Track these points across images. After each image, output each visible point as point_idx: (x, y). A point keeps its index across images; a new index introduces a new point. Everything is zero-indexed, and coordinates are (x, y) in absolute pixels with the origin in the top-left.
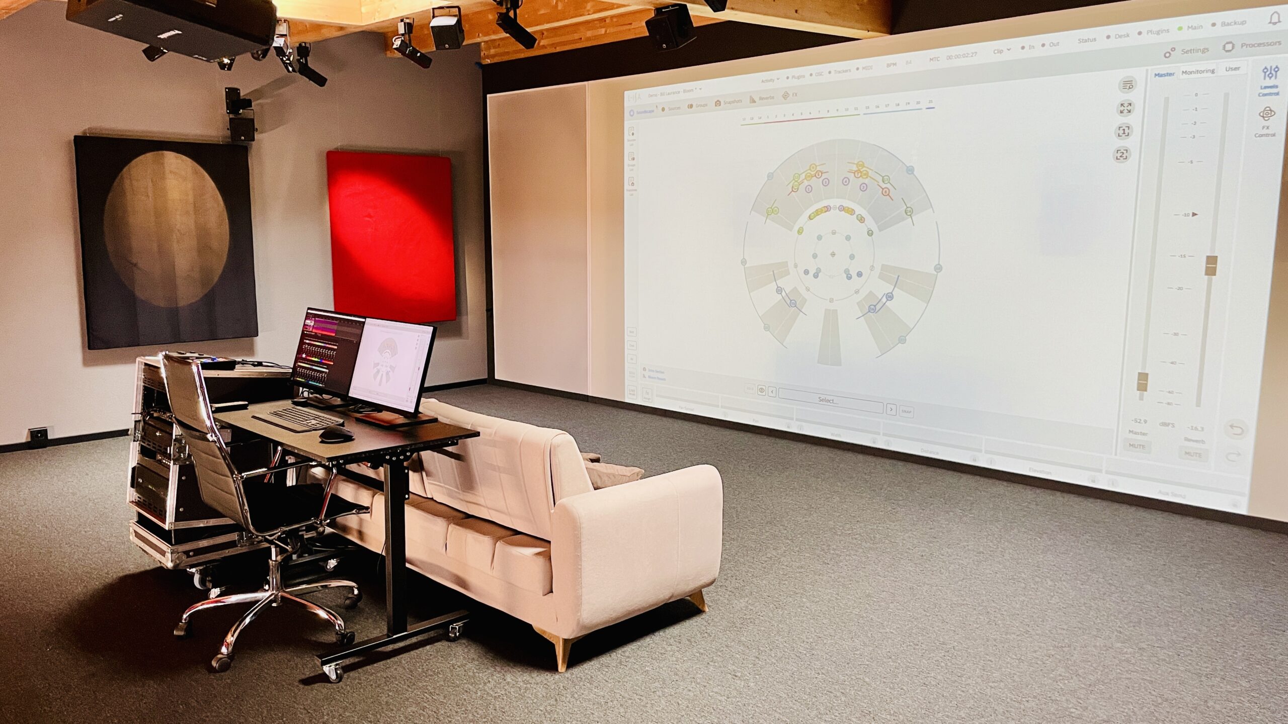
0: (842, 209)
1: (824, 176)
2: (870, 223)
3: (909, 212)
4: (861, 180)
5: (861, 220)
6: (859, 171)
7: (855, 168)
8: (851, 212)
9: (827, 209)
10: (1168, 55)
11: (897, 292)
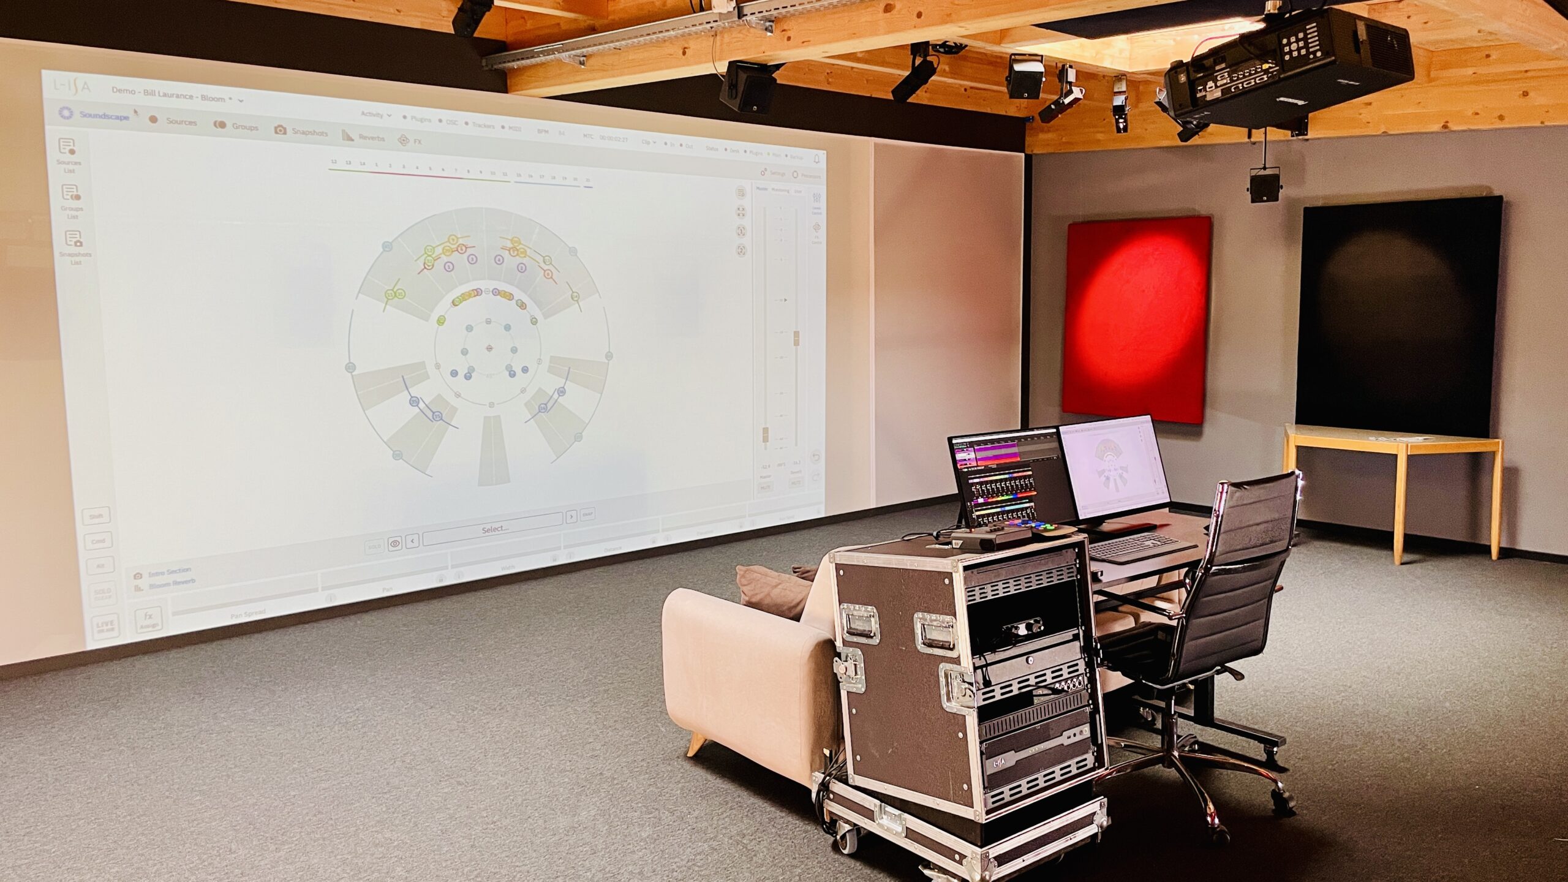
0: (496, 292)
1: (470, 251)
2: (533, 309)
3: (575, 298)
4: (518, 260)
5: (522, 306)
6: (514, 248)
7: (509, 245)
8: (510, 297)
9: (478, 292)
10: (763, 173)
11: (569, 386)
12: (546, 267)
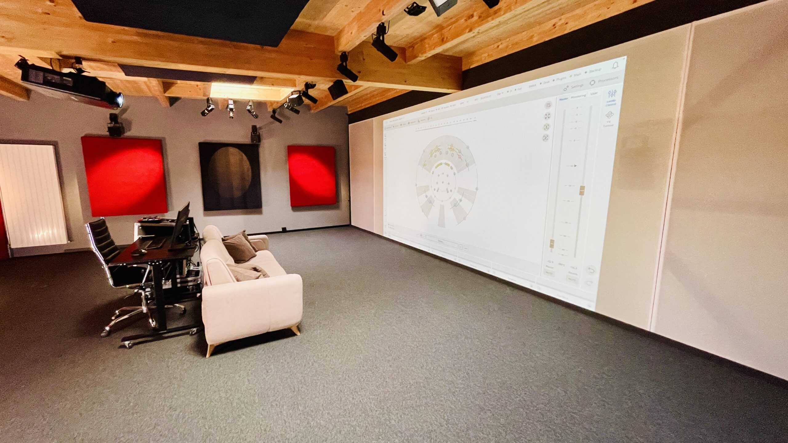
0: (446, 164)
1: (440, 150)
2: (455, 170)
3: (467, 165)
4: (452, 152)
5: (452, 168)
6: (451, 148)
7: (450, 147)
8: (448, 165)
9: (441, 164)
10: (565, 90)
11: (463, 199)
12: (459, 154)
